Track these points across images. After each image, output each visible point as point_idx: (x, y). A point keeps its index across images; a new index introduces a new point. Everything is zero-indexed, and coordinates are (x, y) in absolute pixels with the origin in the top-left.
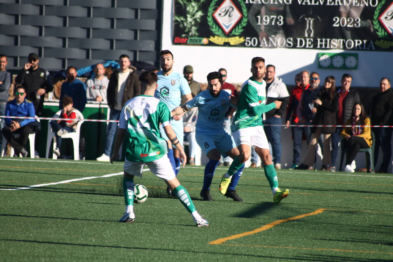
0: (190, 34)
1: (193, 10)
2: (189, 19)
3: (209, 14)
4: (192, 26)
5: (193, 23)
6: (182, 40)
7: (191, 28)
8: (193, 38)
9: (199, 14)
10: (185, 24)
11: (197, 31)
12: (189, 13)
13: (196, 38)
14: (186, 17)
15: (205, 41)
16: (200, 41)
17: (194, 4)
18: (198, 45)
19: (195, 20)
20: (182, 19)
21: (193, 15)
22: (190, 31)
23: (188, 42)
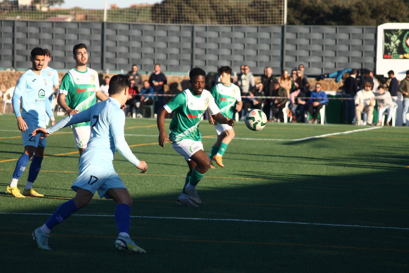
0: (393, 53)
1: (395, 39)
2: (392, 44)
3: (404, 41)
4: (394, 48)
5: (394, 46)
6: (388, 56)
7: (393, 49)
8: (395, 55)
9: (398, 42)
10: (390, 47)
11: (397, 51)
12: (392, 41)
13: (396, 55)
14: (390, 43)
15: (401, 56)
16: (399, 56)
17: (395, 36)
18: (397, 58)
19: (396, 45)
20: (388, 44)
21: (395, 42)
22: (393, 51)
23: (392, 57)
